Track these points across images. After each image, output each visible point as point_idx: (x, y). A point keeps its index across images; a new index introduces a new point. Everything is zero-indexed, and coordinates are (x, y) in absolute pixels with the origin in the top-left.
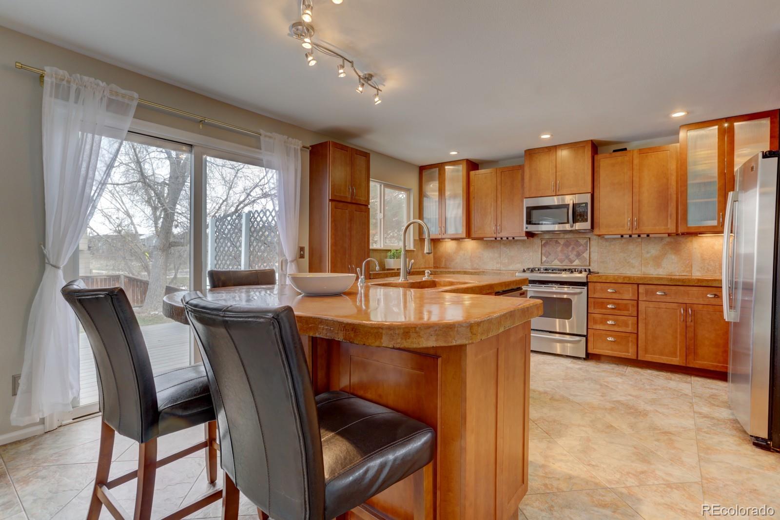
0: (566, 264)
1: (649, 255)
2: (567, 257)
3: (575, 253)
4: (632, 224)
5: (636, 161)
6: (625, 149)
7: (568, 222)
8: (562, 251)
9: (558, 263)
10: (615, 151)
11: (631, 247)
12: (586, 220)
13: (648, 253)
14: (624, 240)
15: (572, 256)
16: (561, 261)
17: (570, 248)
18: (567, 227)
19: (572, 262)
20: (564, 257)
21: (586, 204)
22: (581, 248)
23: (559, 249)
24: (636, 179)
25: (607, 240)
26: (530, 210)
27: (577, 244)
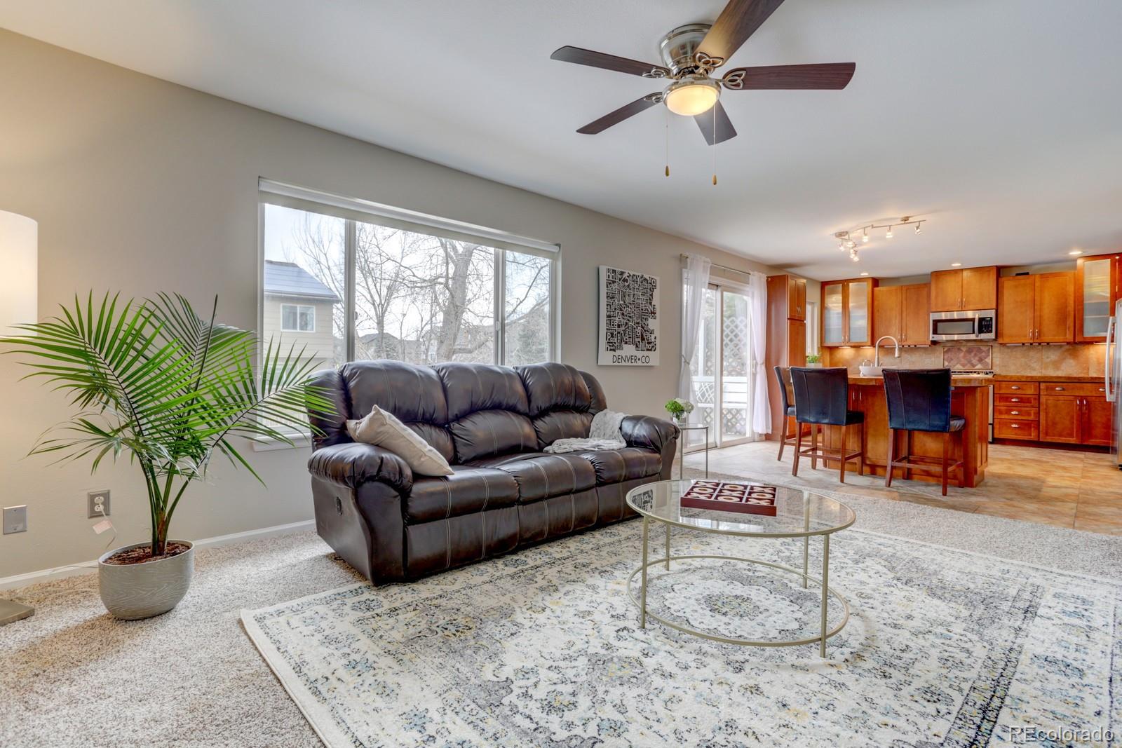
0: (968, 367)
1: (1049, 360)
2: (970, 362)
3: (977, 358)
4: (1034, 334)
5: (1038, 284)
6: (1027, 274)
7: (974, 333)
8: (964, 357)
9: (961, 367)
10: (1018, 275)
11: (1032, 353)
12: (991, 331)
13: (1048, 358)
14: (1025, 348)
15: (974, 361)
16: (963, 365)
17: (973, 354)
18: (973, 337)
19: (974, 366)
20: (966, 362)
21: (991, 318)
22: (983, 354)
23: (962, 355)
24: (1037, 298)
25: (1008, 347)
26: (936, 322)
27: (980, 350)
